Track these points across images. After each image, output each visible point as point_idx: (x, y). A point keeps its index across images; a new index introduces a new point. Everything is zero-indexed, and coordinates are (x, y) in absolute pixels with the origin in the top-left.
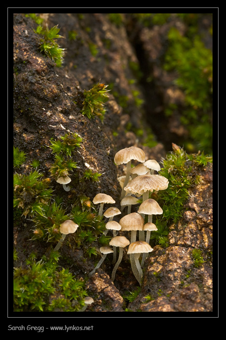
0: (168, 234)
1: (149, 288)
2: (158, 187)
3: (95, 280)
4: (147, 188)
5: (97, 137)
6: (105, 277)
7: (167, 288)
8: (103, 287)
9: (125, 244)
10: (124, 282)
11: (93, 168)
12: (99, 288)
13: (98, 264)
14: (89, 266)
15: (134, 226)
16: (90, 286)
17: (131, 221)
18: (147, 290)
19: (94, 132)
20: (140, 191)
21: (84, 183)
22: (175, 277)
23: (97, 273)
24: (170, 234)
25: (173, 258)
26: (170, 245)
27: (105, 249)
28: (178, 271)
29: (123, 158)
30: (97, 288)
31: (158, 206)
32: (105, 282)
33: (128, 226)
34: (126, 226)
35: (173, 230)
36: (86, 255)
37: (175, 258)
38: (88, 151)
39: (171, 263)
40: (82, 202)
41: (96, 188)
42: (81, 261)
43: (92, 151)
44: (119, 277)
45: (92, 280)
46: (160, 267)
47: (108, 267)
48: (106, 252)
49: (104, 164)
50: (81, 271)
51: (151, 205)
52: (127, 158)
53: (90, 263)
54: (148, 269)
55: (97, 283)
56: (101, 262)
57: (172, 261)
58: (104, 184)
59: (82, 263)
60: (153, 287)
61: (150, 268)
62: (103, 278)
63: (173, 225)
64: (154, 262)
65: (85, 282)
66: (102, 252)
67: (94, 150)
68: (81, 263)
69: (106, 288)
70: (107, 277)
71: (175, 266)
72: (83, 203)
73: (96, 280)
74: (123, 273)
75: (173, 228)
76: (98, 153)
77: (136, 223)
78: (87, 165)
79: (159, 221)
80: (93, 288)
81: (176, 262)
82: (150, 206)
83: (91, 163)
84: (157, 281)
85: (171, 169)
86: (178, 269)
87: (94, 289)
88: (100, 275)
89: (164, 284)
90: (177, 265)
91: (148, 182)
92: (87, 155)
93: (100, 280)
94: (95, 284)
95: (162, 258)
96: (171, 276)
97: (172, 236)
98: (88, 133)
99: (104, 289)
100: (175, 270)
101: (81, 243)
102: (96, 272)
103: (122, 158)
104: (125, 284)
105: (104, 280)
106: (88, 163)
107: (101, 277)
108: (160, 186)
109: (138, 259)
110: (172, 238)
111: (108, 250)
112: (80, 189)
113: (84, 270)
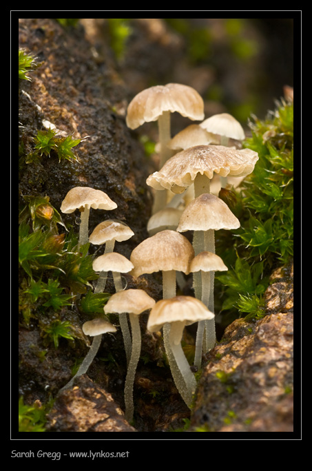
0: (266, 289)
1: (204, 412)
2: (226, 165)
3: (70, 402)
4: (197, 167)
5: (83, 69)
6: (98, 396)
7: (247, 406)
8: (92, 421)
9: (140, 305)
10: (157, 417)
11: (63, 133)
12: (83, 422)
13: (81, 367)
14: (55, 369)
15: (165, 260)
16: (59, 420)
17: (155, 248)
18: (201, 417)
19: (75, 56)
20: (180, 177)
21: (40, 168)
22: (268, 378)
23: (76, 388)
24: (269, 290)
25: (269, 338)
26: (268, 312)
27: (94, 324)
28: (280, 365)
29: (144, 110)
30: (76, 423)
31: (224, 210)
32: (99, 408)
33: (149, 262)
34: (143, 264)
35: (278, 280)
36: (45, 342)
37: (274, 337)
38: (54, 97)
39: (263, 349)
40: (32, 211)
41: (68, 177)
42: (34, 355)
43: (67, 97)
44: (147, 407)
45: (63, 404)
46: (237, 363)
47: (115, 381)
48: (97, 330)
49: (95, 127)
50: (36, 382)
51: (208, 207)
52: (153, 107)
53: (57, 361)
54: (206, 370)
55: (76, 411)
56: (89, 360)
57: (266, 345)
58: (96, 172)
59: (37, 361)
60: (215, 408)
61: (212, 365)
62: (92, 399)
63: (280, 270)
64: (224, 355)
65: (46, 410)
66: (86, 334)
67: (72, 95)
68: (33, 363)
69: (100, 422)
70: (104, 398)
71: (272, 354)
72: (35, 212)
73: (75, 403)
74: (154, 394)
75: (279, 276)
76: (81, 101)
77: (169, 252)
78: (47, 124)
79: (243, 262)
80: (67, 423)
81: (276, 346)
82: (205, 209)
83: (61, 121)
84: (224, 394)
85: (270, 134)
86: (280, 360)
87: (69, 426)
88: (83, 391)
89: (241, 397)
90: (278, 352)
91: (202, 158)
92: (49, 104)
93: (85, 404)
94: (70, 414)
95: (243, 343)
96: (260, 376)
97: (273, 293)
98: (57, 55)
99: (95, 425)
100: (272, 364)
101: (33, 312)
102: (74, 385)
103: (140, 110)
104: (161, 420)
105: (94, 404)
106: (51, 121)
107: (86, 395)
108: (231, 164)
109: (178, 342)
110: (273, 297)
111: (102, 326)
112: (30, 182)
113: (43, 380)
